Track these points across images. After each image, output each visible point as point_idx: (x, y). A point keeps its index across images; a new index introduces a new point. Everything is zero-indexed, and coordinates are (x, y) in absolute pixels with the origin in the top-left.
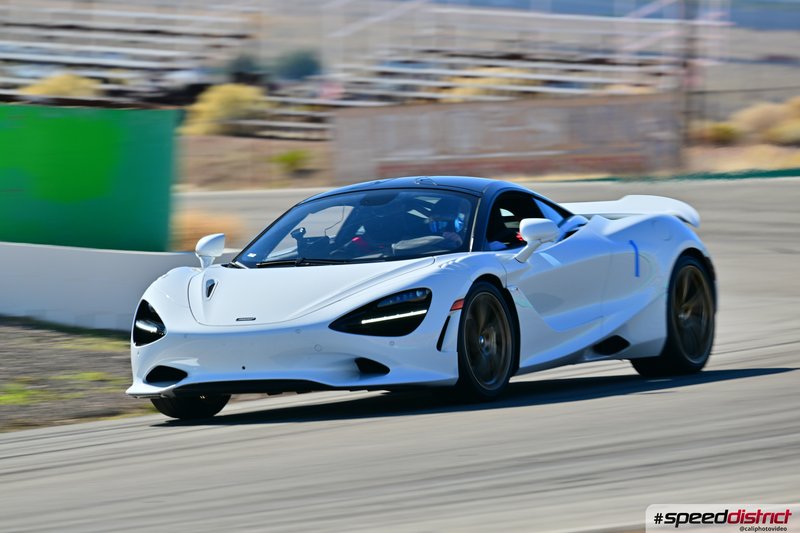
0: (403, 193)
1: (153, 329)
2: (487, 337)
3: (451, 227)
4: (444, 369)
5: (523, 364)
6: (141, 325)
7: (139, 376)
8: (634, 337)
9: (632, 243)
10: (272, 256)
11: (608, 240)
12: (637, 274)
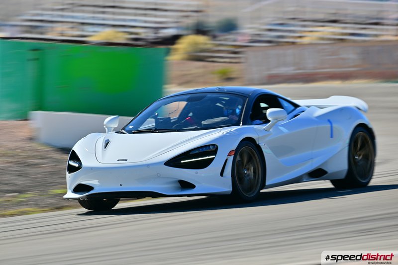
0: (209, 95)
1: (77, 165)
2: (248, 169)
3: (234, 113)
4: (225, 186)
5: (267, 183)
6: (72, 163)
7: (70, 189)
8: (331, 169)
9: (329, 121)
10: (142, 128)
11: (316, 119)
12: (332, 136)
